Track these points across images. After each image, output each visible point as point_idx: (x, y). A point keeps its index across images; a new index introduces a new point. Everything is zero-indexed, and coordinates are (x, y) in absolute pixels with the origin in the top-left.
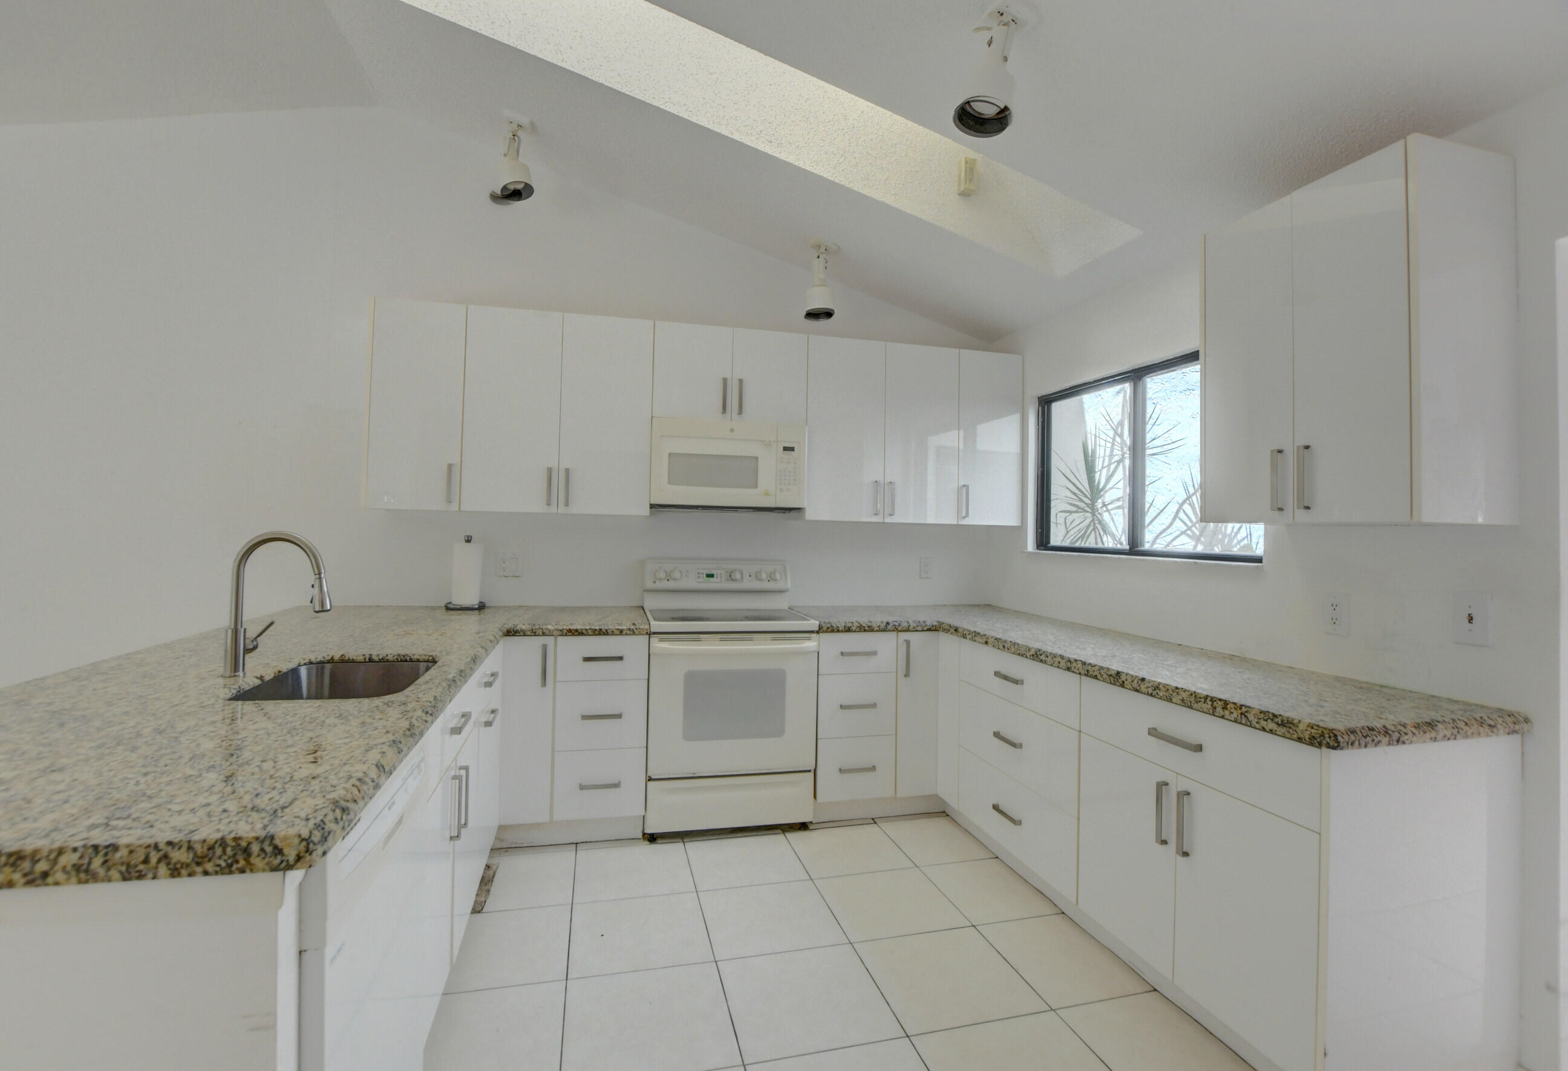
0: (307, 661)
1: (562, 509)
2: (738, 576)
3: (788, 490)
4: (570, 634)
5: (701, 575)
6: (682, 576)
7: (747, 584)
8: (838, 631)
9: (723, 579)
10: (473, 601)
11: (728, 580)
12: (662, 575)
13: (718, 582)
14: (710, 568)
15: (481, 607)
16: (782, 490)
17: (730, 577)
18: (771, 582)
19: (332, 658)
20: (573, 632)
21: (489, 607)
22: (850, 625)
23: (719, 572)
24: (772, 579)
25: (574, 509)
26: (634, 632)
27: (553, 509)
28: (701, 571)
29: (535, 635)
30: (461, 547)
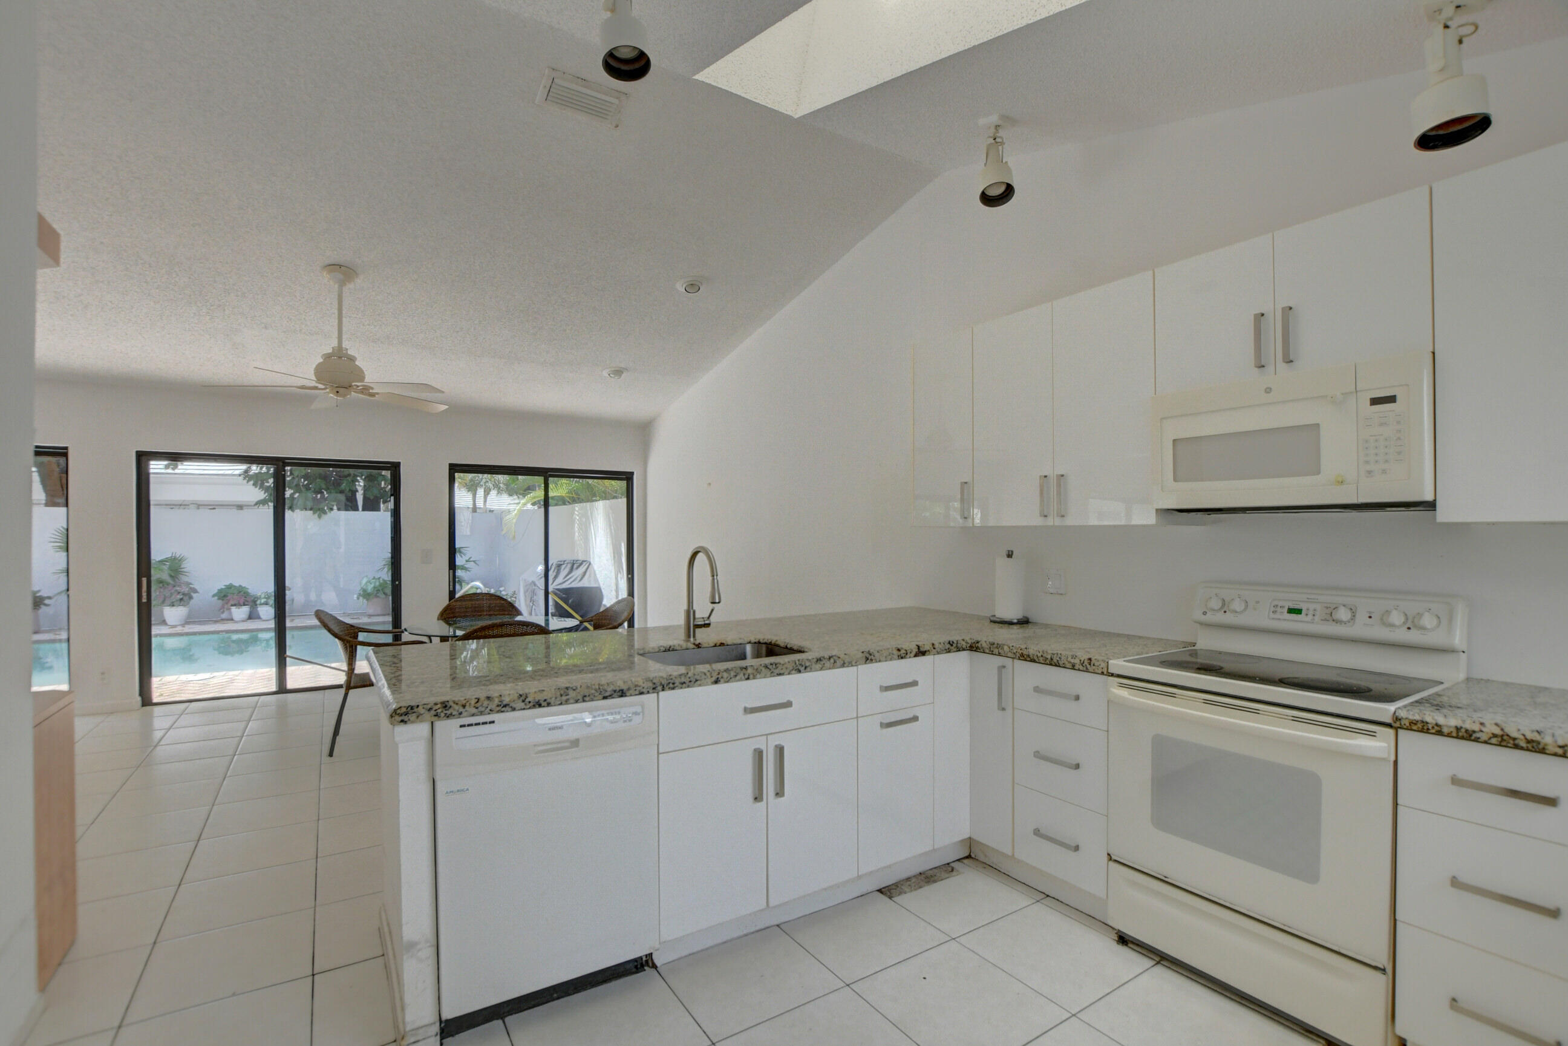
0: (757, 641)
1: (1058, 522)
2: (1343, 614)
3: (1384, 472)
4: (1023, 658)
5: (1279, 609)
6: (1247, 607)
7: (1358, 629)
8: (1439, 733)
9: (1317, 618)
10: (1013, 614)
11: (1326, 620)
12: (1215, 604)
13: (1307, 622)
14: (1295, 599)
15: (1024, 622)
16: (1369, 472)
17: (1330, 616)
18: (1413, 631)
19: (771, 642)
20: (1025, 656)
21: (1035, 624)
22: (1476, 727)
23: (1312, 606)
24: (1415, 626)
25: (1069, 521)
26: (1087, 668)
27: (1050, 522)
28: (1280, 604)
29: (992, 654)
30: (1002, 561)
